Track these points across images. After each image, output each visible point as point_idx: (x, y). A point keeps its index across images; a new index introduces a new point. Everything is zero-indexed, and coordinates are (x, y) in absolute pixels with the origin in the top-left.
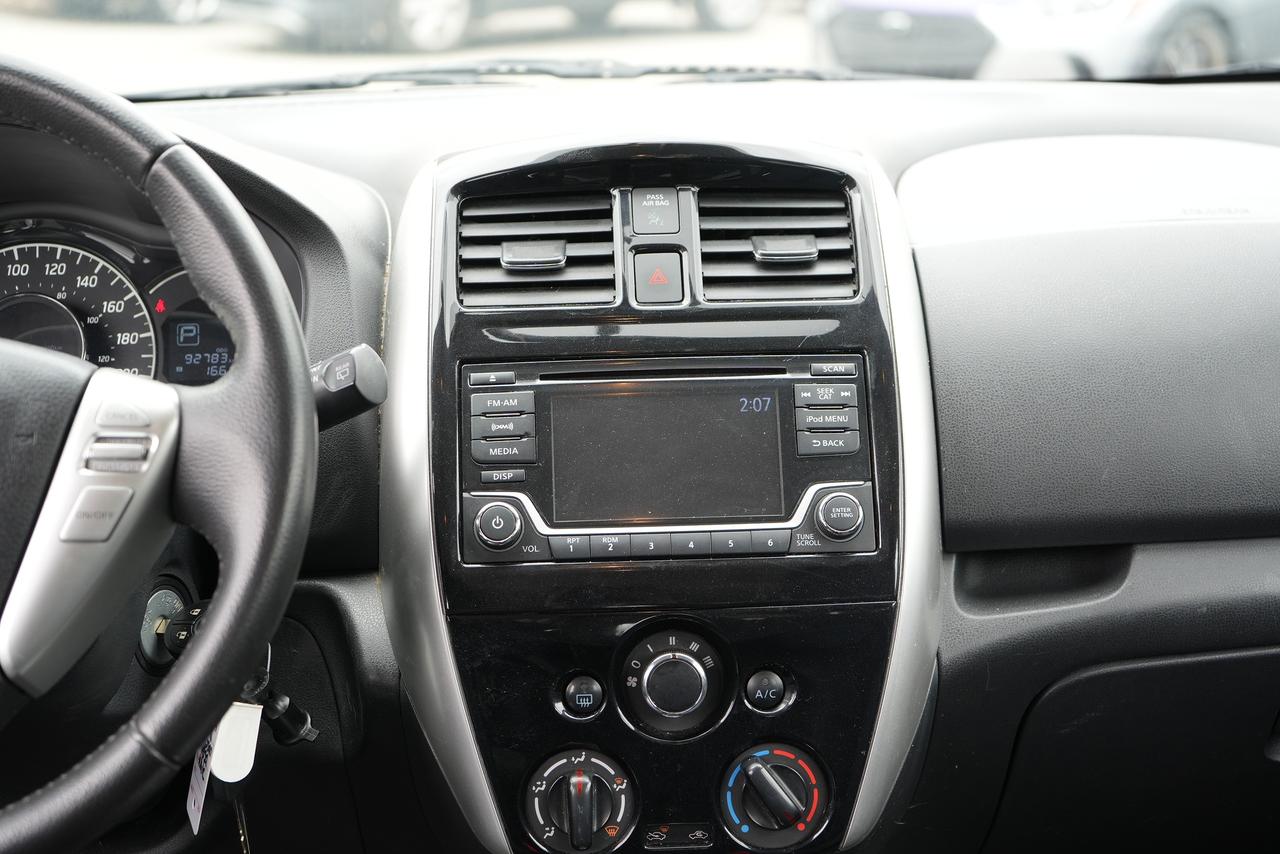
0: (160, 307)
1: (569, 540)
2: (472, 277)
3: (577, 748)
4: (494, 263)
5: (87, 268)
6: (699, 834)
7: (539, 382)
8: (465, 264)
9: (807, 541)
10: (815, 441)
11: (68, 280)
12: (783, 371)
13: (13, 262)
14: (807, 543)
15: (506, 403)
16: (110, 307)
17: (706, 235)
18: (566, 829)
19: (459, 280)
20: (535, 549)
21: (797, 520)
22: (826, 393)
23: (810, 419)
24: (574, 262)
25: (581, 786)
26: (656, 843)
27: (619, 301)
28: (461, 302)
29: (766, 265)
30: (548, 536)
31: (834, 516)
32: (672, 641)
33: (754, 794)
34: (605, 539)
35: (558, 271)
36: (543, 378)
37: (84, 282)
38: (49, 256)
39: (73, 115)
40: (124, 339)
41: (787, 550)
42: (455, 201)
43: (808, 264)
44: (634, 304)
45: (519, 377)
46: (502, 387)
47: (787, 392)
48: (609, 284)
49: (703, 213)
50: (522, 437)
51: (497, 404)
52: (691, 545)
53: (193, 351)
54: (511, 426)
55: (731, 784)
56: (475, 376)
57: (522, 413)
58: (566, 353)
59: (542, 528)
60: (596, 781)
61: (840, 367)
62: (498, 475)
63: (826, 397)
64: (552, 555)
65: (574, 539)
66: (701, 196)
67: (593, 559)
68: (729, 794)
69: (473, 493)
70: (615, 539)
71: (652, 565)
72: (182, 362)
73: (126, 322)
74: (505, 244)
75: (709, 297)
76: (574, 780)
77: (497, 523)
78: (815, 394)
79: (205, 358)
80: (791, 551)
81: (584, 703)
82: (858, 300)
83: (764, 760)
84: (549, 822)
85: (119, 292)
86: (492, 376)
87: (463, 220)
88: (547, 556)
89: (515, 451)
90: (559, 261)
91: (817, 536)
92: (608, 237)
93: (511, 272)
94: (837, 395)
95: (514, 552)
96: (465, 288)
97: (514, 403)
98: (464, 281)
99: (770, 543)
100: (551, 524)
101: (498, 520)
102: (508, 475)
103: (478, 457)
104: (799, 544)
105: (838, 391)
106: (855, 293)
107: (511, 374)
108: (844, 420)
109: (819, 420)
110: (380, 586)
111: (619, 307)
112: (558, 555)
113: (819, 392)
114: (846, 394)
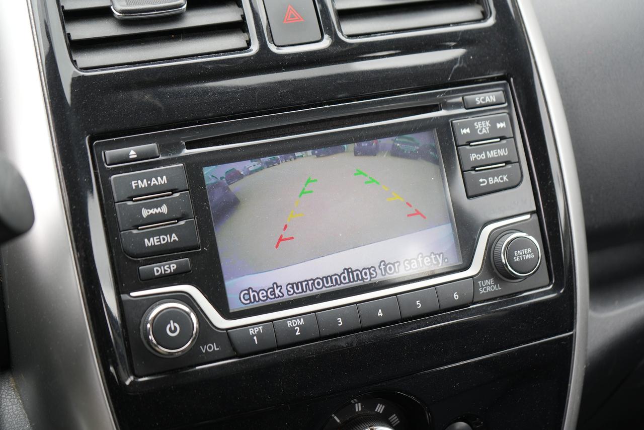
1: (251, 331)
2: (83, 31)
4: (104, 13)
7: (186, 152)
9: (489, 287)
10: (481, 180)
12: (436, 108)
14: (489, 289)
15: (154, 181)
19: (68, 36)
20: (214, 347)
21: (475, 268)
22: (483, 126)
23: (473, 157)
27: (255, 48)
28: (74, 62)
30: (227, 329)
31: (516, 259)
32: (358, 408)
34: (289, 324)
36: (190, 146)
41: (471, 300)
44: (273, 48)
45: (164, 149)
46: (145, 163)
48: (239, 27)
50: (179, 220)
51: (143, 184)
52: (380, 314)
54: (164, 209)
56: (110, 153)
57: (174, 191)
58: (210, 115)
59: (220, 322)
61: (491, 97)
62: (158, 269)
63: (484, 131)
64: (234, 349)
65: (256, 330)
67: (279, 348)
69: (133, 294)
70: (301, 322)
71: (343, 342)
75: (347, 33)
77: (173, 329)
78: (473, 130)
80: (475, 301)
82: (491, 21)
86: (132, 153)
88: (229, 351)
89: (174, 237)
90: (180, 6)
91: (498, 280)
93: (124, 23)
94: (493, 127)
95: (194, 356)
96: (77, 46)
97: (163, 180)
98: (73, 37)
99: (456, 296)
100: (226, 314)
101: (172, 324)
102: (171, 267)
103: (131, 248)
104: (482, 291)
105: (493, 123)
106: (485, 16)
107: (153, 146)
108: (502, 152)
109: (482, 156)
110: (18, 388)
111: (258, 54)
112: (241, 351)
113: (478, 125)
114: (501, 125)
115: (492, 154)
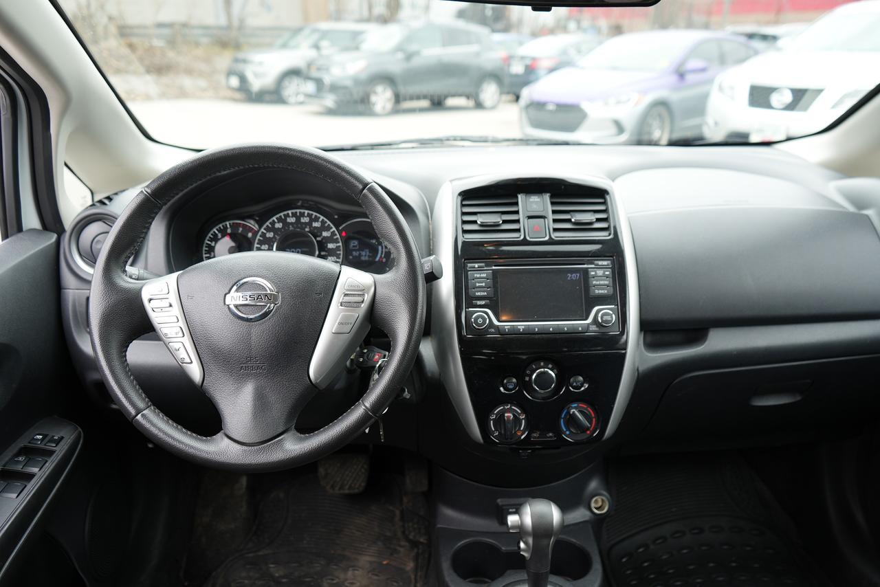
0: (344, 234)
1: (506, 327)
2: (467, 227)
3: (506, 403)
4: (475, 222)
5: (316, 219)
6: (551, 434)
7: (494, 268)
8: (464, 222)
9: (593, 328)
10: (596, 291)
11: (310, 224)
12: (584, 264)
13: (289, 217)
15: (482, 275)
16: (325, 234)
17: (554, 212)
18: (503, 432)
19: (462, 228)
20: (493, 330)
21: (589, 320)
22: (600, 272)
23: (594, 282)
24: (505, 222)
25: (509, 417)
26: (534, 437)
27: (522, 237)
28: (463, 236)
29: (576, 223)
30: (498, 325)
31: (604, 319)
32: (542, 364)
33: (572, 420)
34: (519, 327)
35: (499, 225)
36: (495, 266)
37: (316, 224)
38: (302, 215)
39: (333, 171)
40: (330, 246)
42: (460, 198)
43: (591, 223)
44: (528, 238)
45: (486, 266)
46: (480, 270)
47: (586, 271)
48: (518, 230)
49: (553, 203)
50: (488, 288)
51: (478, 276)
52: (551, 329)
53: (355, 250)
54: (484, 284)
55: (563, 416)
56: (469, 265)
57: (487, 279)
59: (496, 323)
60: (514, 415)
61: (605, 263)
62: (479, 303)
63: (600, 274)
64: (499, 332)
65: (508, 327)
66: (551, 197)
67: (514, 334)
68: (562, 420)
69: (470, 309)
70: (523, 327)
71: (537, 336)
72: (352, 255)
73: (331, 239)
74: (479, 215)
75: (556, 236)
76: (506, 415)
77: (480, 321)
78: (596, 272)
79: (360, 254)
80: (587, 332)
81: (511, 387)
82: (611, 236)
83: (575, 408)
84: (496, 430)
85: (328, 228)
86: (476, 266)
87: (463, 206)
88: (497, 333)
89: (486, 293)
90: (499, 222)
91: (597, 327)
92: (517, 212)
93: (481, 225)
94: (604, 273)
95: (486, 331)
96: (465, 232)
97: (485, 275)
98: (464, 229)
99: (580, 329)
100: (499, 321)
101: (480, 319)
102: (483, 303)
103: (472, 295)
104: (591, 329)
105: (604, 272)
106: (610, 235)
107: (483, 264)
108: (606, 282)
109: (598, 283)
110: (431, 341)
111: (522, 240)
112: (501, 332)
113: (598, 272)
114: (607, 273)
115: (602, 282)
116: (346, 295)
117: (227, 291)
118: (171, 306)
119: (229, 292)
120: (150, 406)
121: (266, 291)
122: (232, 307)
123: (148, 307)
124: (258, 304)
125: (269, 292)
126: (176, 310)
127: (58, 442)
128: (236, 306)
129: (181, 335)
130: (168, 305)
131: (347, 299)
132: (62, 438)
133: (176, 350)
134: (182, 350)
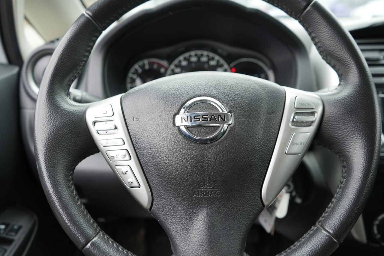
116: (296, 114)
117: (176, 112)
118: (116, 128)
119: (178, 113)
120: (99, 232)
121: (218, 110)
122: (183, 129)
123: (93, 130)
124: (211, 125)
125: (221, 111)
126: (121, 133)
127: (17, 231)
128: (187, 127)
129: (127, 157)
130: (113, 127)
131: (297, 118)
132: (20, 228)
133: (123, 173)
134: (130, 173)
